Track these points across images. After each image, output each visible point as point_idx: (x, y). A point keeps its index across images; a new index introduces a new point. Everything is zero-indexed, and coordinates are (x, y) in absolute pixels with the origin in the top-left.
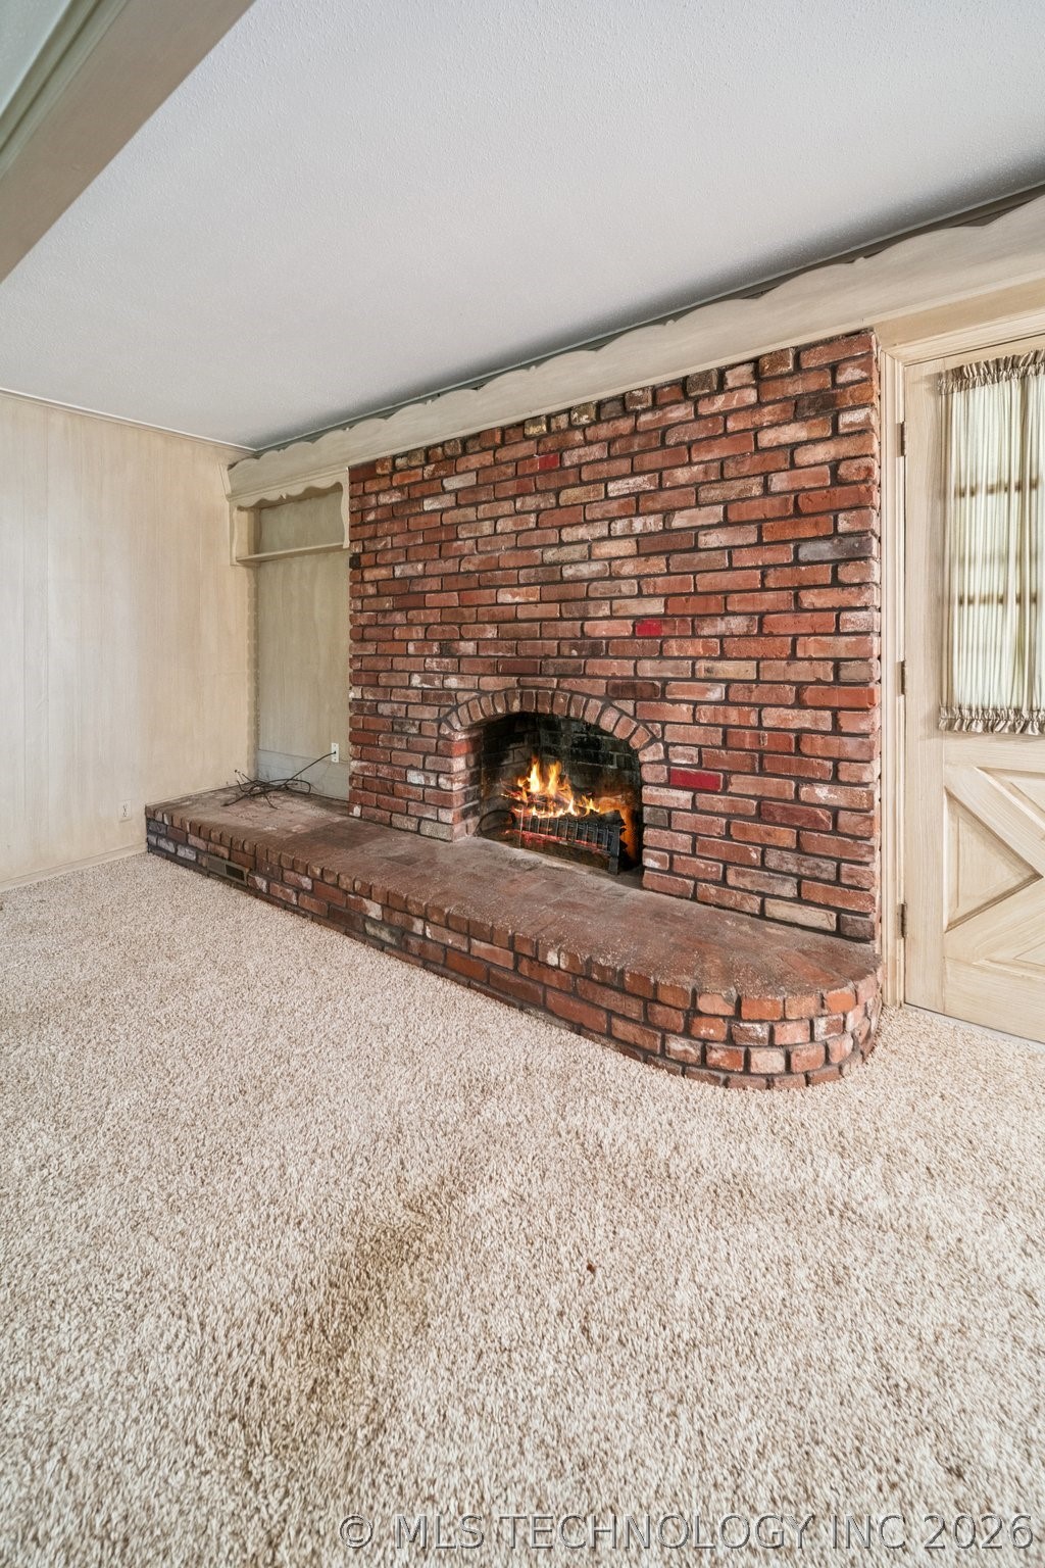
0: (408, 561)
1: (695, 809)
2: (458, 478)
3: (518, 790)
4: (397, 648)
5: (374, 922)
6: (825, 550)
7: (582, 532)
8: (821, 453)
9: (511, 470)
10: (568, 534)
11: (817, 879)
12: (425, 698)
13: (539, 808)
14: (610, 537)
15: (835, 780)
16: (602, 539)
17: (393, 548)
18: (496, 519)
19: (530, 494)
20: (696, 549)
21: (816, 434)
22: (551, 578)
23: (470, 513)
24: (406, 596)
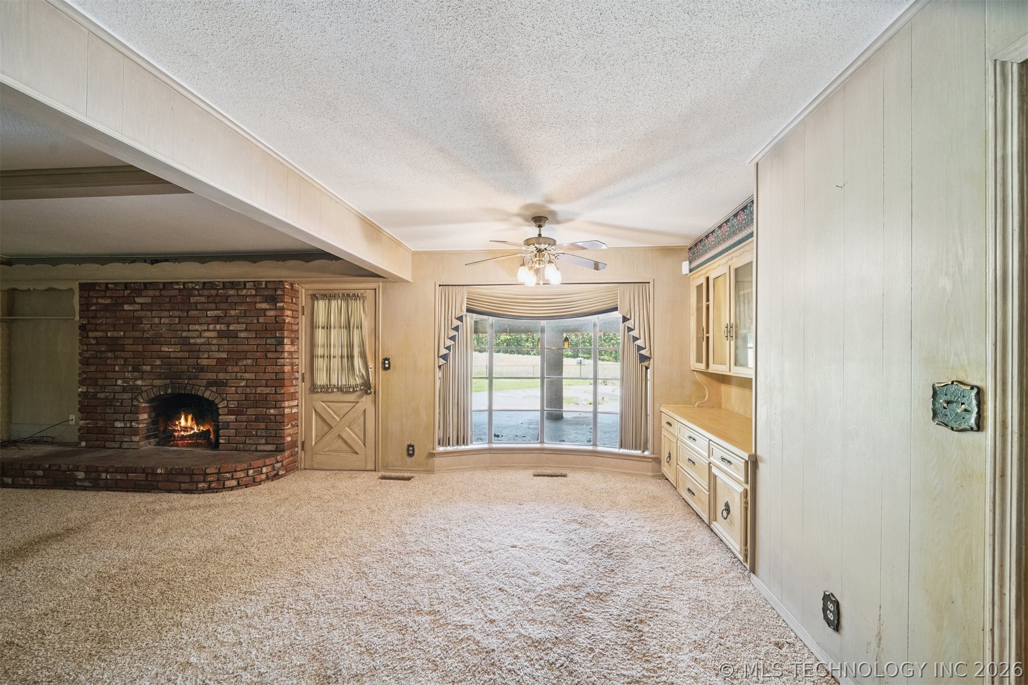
0: (114, 330)
1: (236, 421)
2: (143, 298)
4: (107, 368)
6: (273, 341)
7: (197, 327)
8: (272, 313)
9: (167, 300)
10: (191, 327)
11: (271, 437)
12: (124, 390)
14: (208, 330)
15: (275, 407)
16: (205, 330)
17: (106, 324)
18: (161, 318)
19: (176, 310)
20: (237, 337)
21: (271, 307)
22: (185, 342)
23: (149, 313)
24: (115, 345)
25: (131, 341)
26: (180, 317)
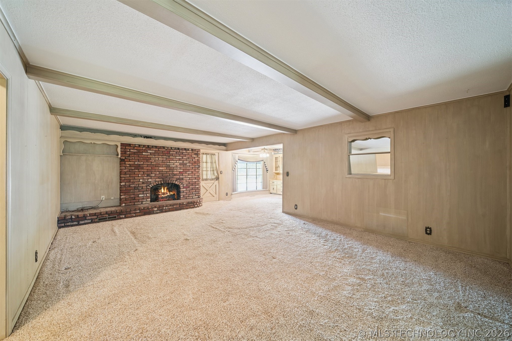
0: (139, 162)
1: (186, 190)
2: (151, 151)
3: (160, 192)
6: (197, 166)
7: (173, 162)
8: (197, 158)
9: (161, 152)
10: (170, 161)
11: (197, 194)
12: (143, 183)
13: (163, 195)
14: (176, 163)
15: (198, 185)
16: (175, 163)
17: (134, 159)
18: (159, 158)
19: (165, 156)
20: (186, 165)
21: (196, 156)
22: (168, 166)
23: (154, 156)
24: (138, 167)
25: (146, 166)
26: (166, 158)
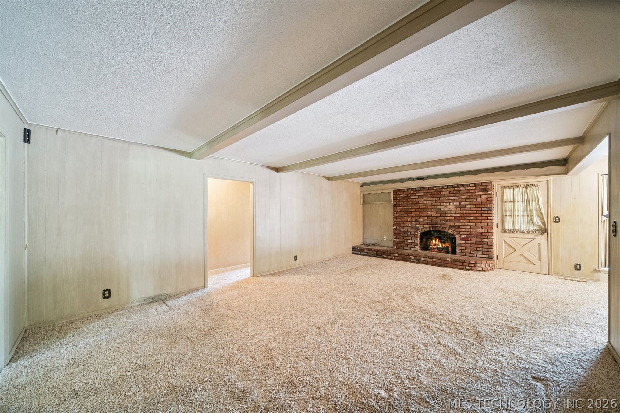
0: (407, 206)
1: (465, 243)
2: (419, 194)
3: (431, 243)
4: (405, 220)
5: (412, 259)
6: (486, 209)
7: (444, 204)
8: (485, 196)
9: (430, 194)
10: (441, 204)
11: (485, 251)
12: (411, 228)
13: (434, 246)
14: (450, 205)
16: (448, 205)
17: (404, 204)
18: (427, 201)
19: (434, 197)
20: (465, 207)
21: (484, 194)
22: (438, 210)
23: (422, 199)
24: (407, 212)
25: (414, 210)
